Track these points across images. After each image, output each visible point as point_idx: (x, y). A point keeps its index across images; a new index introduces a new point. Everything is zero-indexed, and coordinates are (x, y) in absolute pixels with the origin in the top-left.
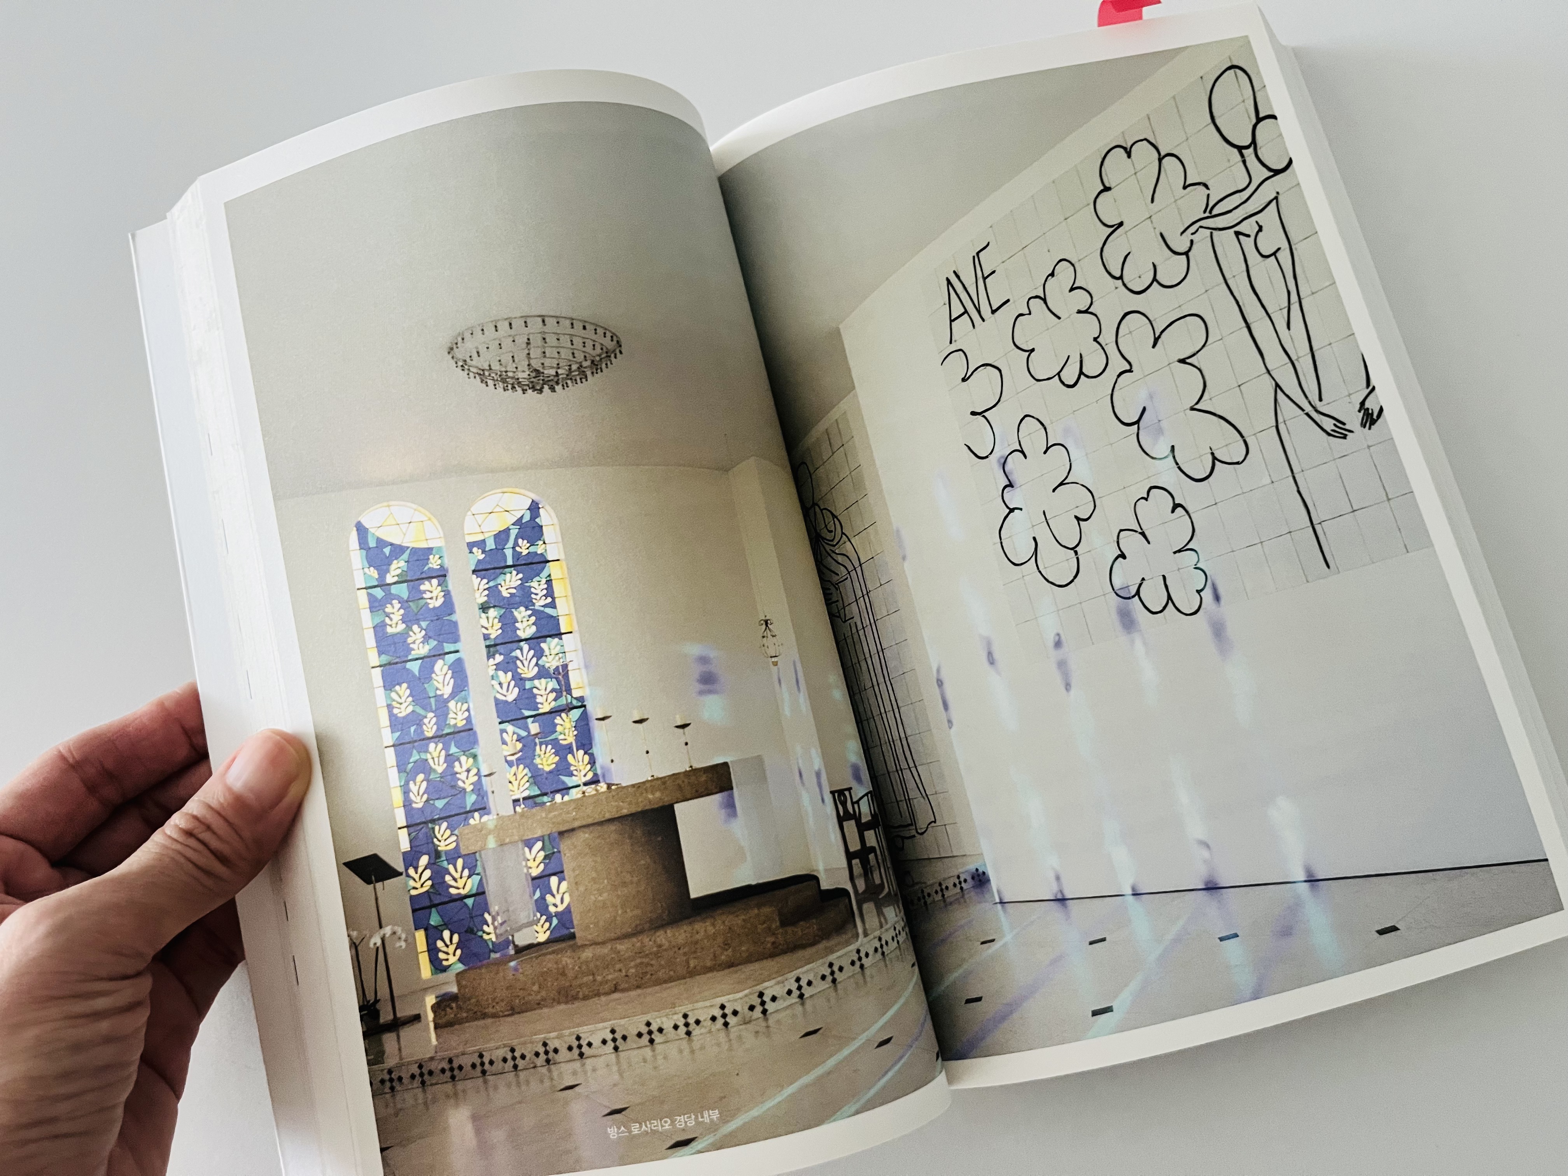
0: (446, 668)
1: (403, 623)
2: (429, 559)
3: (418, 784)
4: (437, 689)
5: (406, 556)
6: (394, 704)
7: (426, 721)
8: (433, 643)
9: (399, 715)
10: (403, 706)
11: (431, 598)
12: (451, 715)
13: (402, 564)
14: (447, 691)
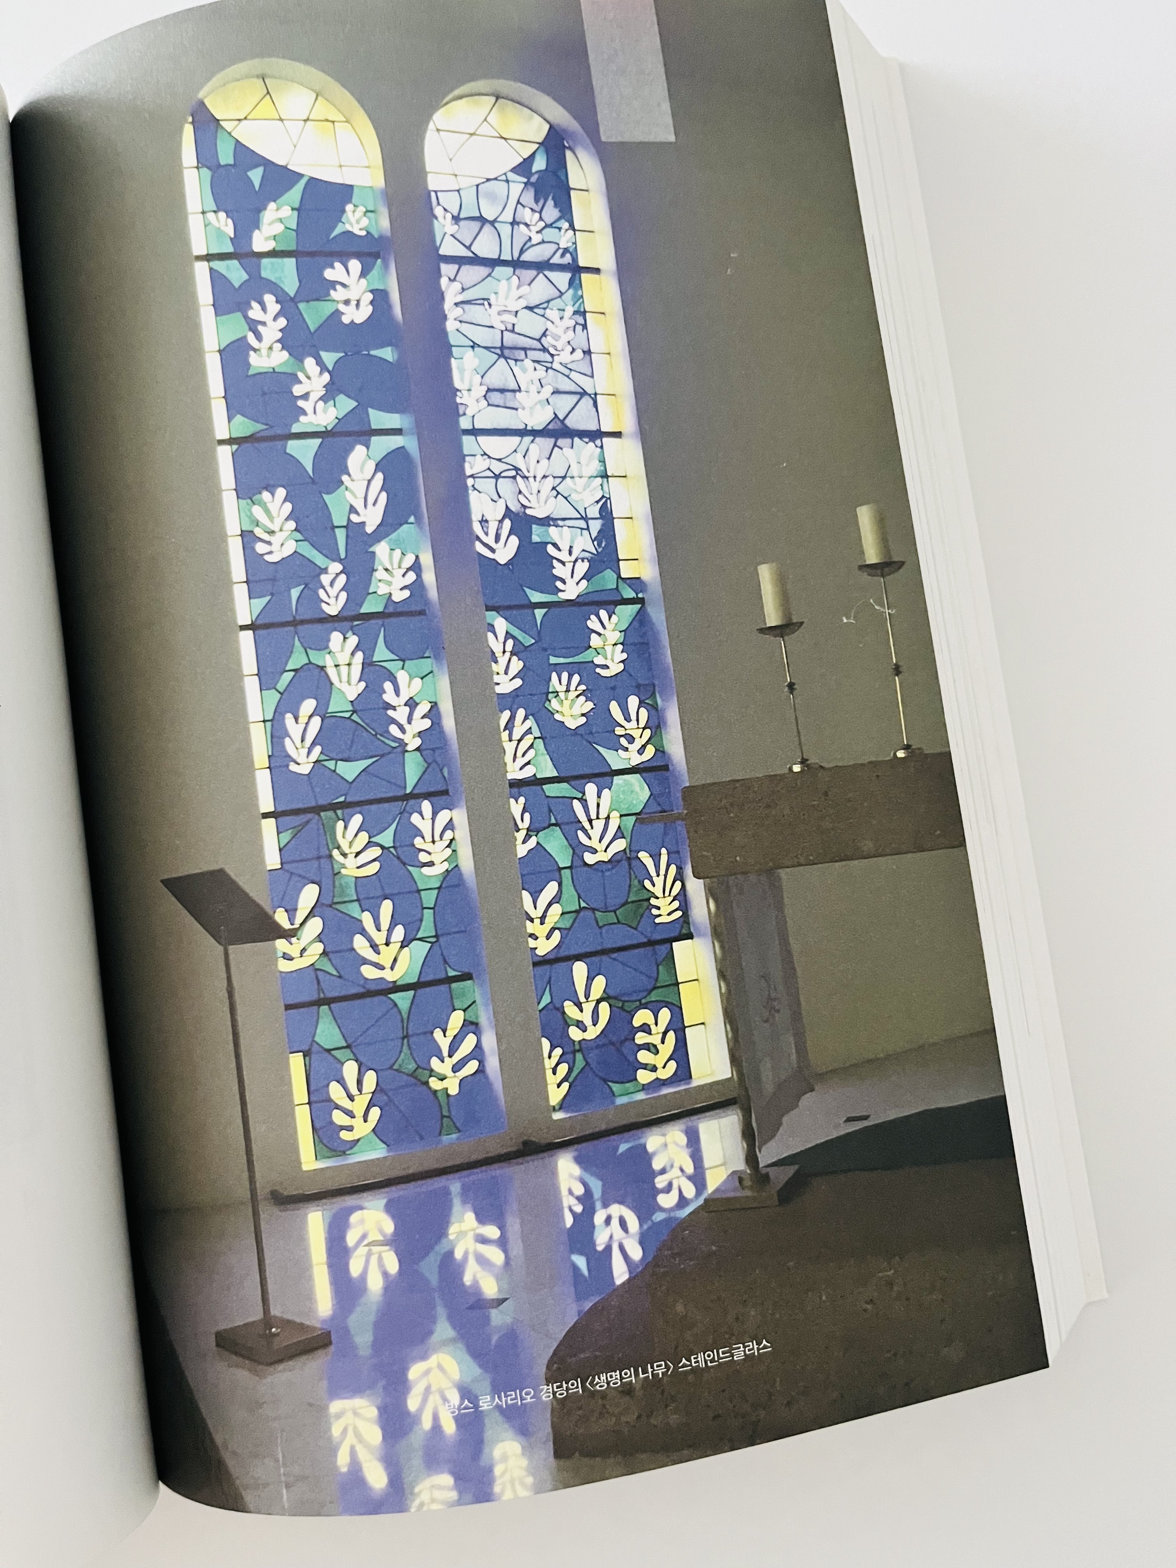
0: (371, 466)
1: (283, 348)
2: (343, 211)
3: (303, 719)
4: (353, 510)
5: (295, 194)
6: (258, 532)
7: (325, 579)
8: (346, 404)
9: (268, 558)
10: (276, 540)
11: (347, 302)
12: (380, 574)
13: (286, 212)
14: (372, 518)
